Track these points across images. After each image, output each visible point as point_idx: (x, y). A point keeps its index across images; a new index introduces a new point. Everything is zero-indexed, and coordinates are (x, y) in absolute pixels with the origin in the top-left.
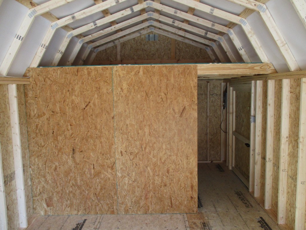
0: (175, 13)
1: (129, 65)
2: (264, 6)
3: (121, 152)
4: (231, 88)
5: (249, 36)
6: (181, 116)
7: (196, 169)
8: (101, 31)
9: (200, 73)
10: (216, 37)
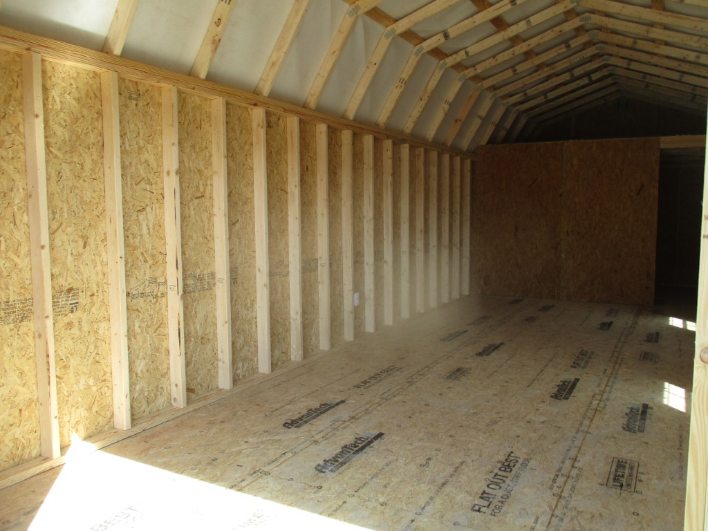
6: (638, 194)
8: (551, 103)
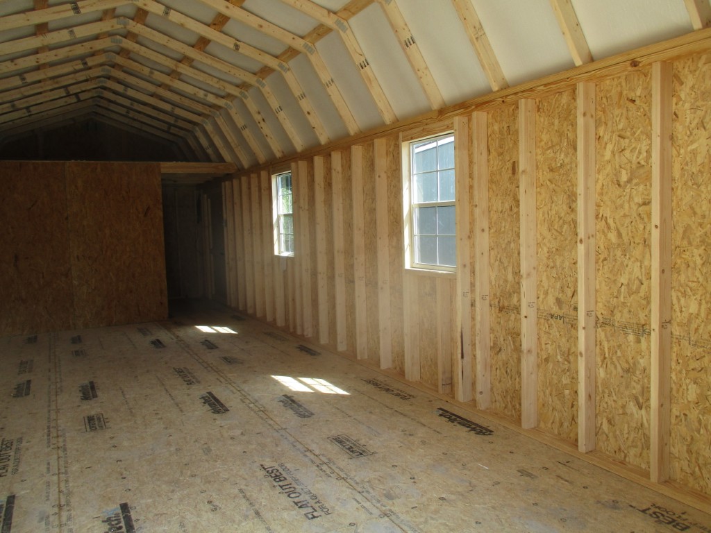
0: (132, 104)
1: (84, 161)
2: (218, 113)
3: (78, 257)
4: (205, 196)
5: (212, 136)
6: (145, 215)
7: (165, 272)
9: (163, 171)
10: (181, 133)
